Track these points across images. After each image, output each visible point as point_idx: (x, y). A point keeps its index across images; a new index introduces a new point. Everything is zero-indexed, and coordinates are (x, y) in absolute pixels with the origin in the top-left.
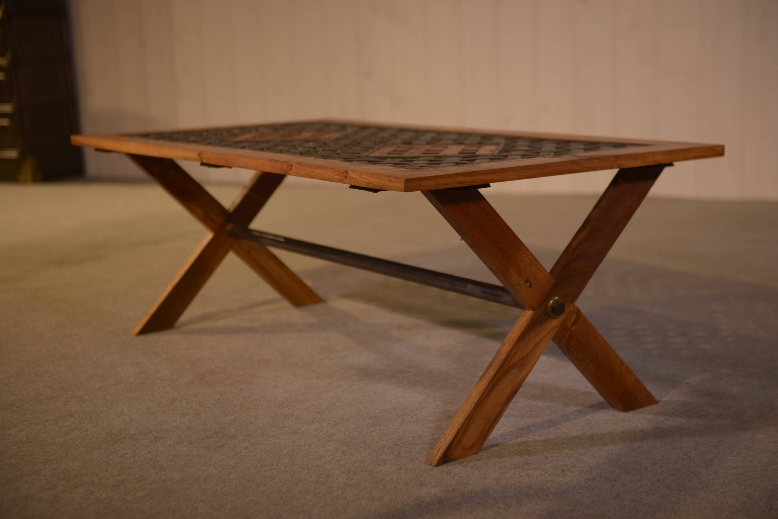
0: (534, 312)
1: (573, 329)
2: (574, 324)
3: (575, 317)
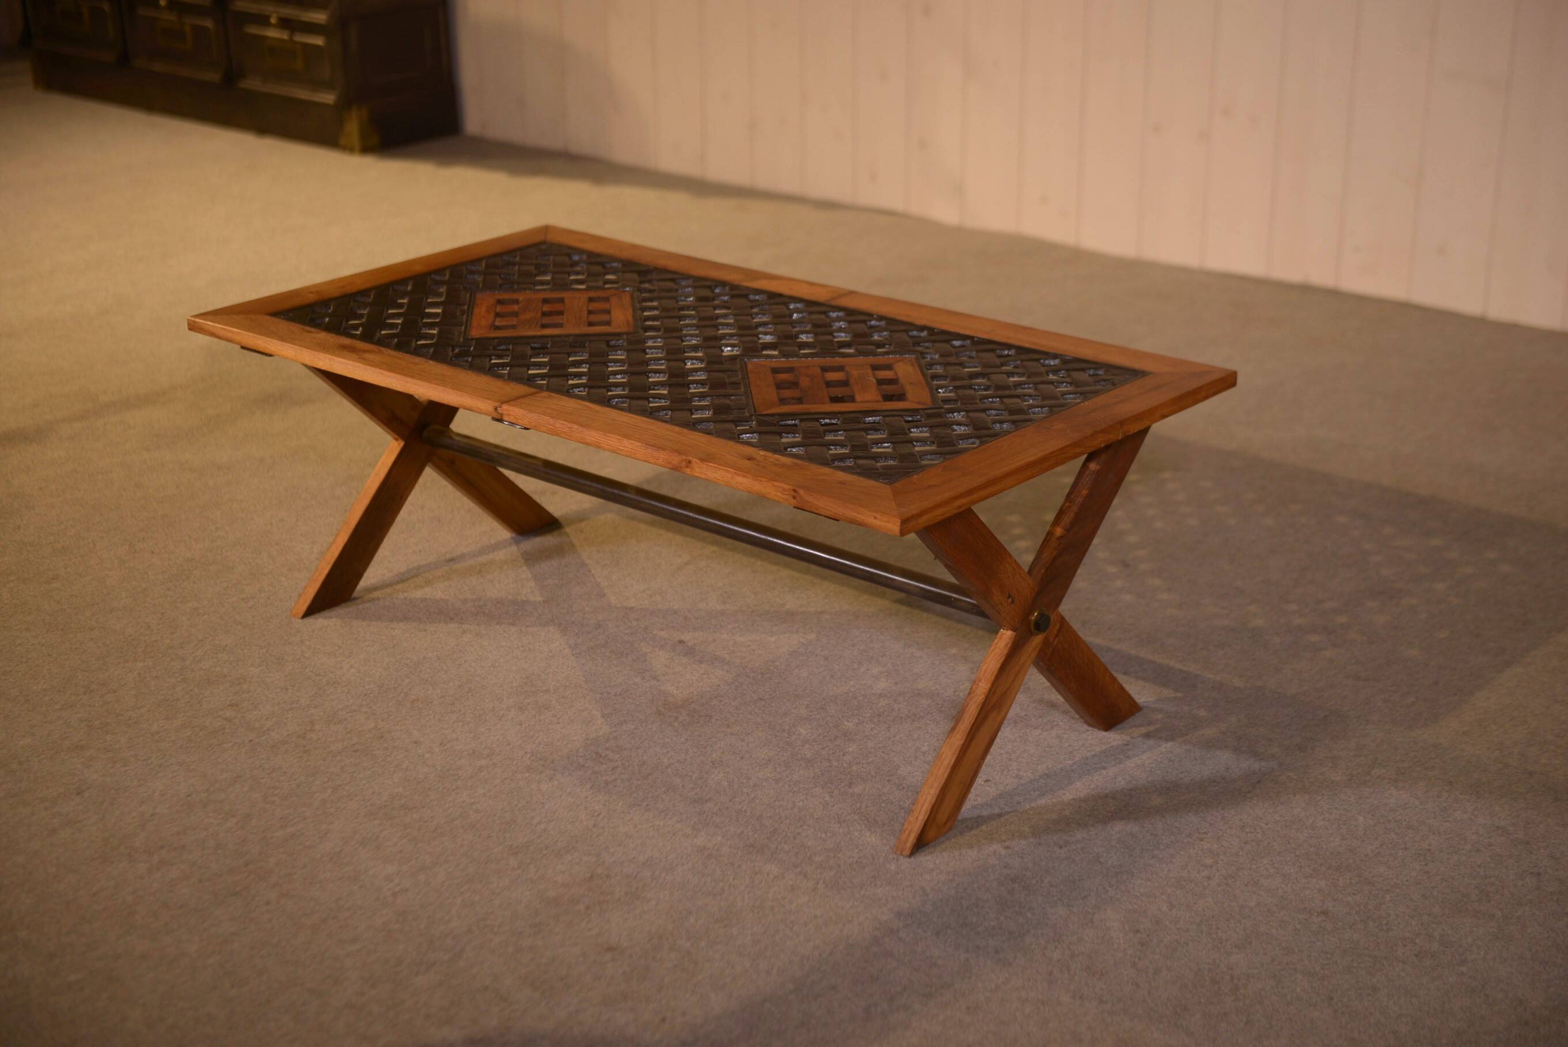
0: (1015, 633)
1: (1055, 642)
2: (1057, 636)
3: (1058, 627)
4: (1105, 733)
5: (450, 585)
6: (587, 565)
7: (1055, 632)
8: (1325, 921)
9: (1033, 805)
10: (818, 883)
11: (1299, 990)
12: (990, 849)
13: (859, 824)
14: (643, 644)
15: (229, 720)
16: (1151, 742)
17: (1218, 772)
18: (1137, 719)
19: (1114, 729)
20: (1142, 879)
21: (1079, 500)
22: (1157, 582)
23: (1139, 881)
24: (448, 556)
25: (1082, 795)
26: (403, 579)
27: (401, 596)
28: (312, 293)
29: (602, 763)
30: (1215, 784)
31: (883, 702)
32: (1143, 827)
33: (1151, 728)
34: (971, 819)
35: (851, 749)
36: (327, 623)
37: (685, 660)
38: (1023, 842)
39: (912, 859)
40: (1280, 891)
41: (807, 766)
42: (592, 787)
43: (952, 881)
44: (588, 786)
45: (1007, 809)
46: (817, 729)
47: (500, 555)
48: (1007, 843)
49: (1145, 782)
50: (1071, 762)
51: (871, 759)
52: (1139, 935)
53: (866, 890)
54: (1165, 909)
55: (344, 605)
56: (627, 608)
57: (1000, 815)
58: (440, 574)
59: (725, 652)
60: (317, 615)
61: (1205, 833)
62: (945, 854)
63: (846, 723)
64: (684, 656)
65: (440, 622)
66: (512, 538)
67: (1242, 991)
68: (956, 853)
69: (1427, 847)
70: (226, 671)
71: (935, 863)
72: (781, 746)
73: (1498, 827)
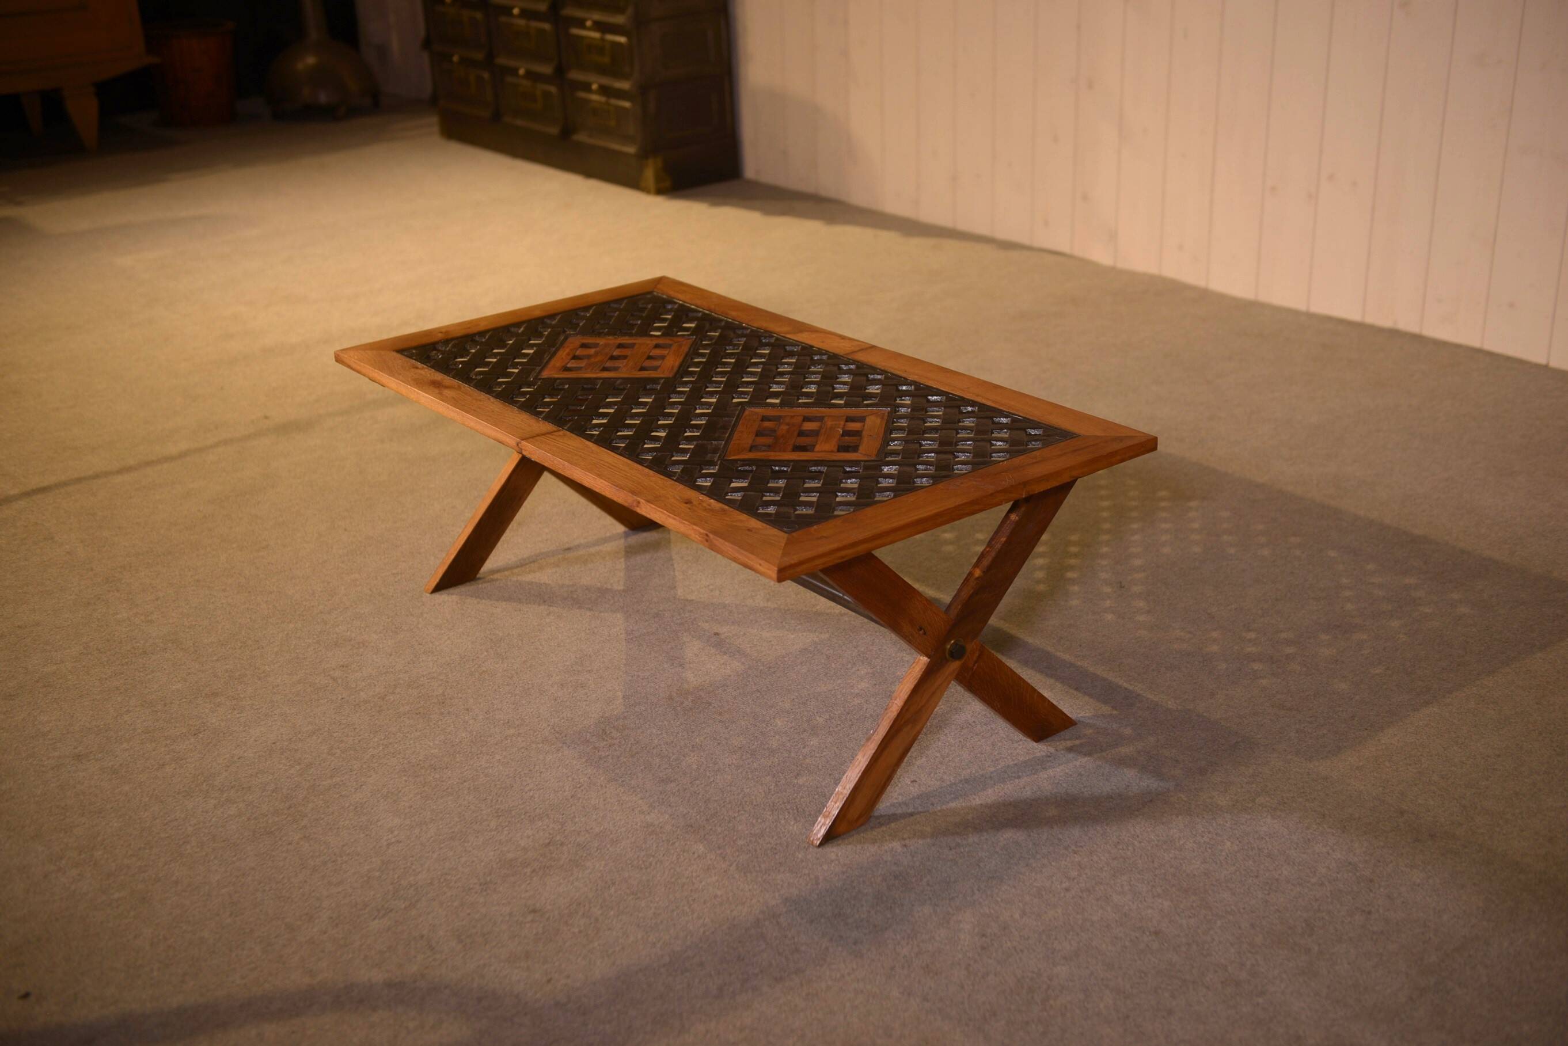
0: (929, 660)
3: (977, 654)
4: (1035, 744)
5: (556, 572)
6: (673, 560)
7: (975, 658)
8: (1154, 941)
9: (944, 807)
10: (730, 866)
11: (1102, 1006)
12: (890, 845)
13: (789, 813)
14: (685, 634)
15: (334, 679)
16: (1071, 756)
17: (1118, 788)
18: (1066, 733)
19: (1045, 741)
20: (1009, 885)
21: (998, 546)
22: (1141, 604)
23: (1006, 887)
24: (567, 546)
25: (989, 801)
26: (522, 564)
27: (515, 579)
28: (441, 332)
29: (604, 739)
30: (1111, 800)
31: (857, 701)
32: (1030, 836)
33: (1077, 742)
34: (885, 815)
35: (812, 743)
36: (449, 598)
37: (713, 651)
38: (921, 842)
39: (820, 849)
40: (1127, 907)
41: (769, 755)
42: (586, 761)
43: (843, 873)
44: (584, 760)
45: (920, 809)
46: (791, 723)
47: (608, 547)
48: (907, 842)
49: (1049, 794)
50: (992, 769)
51: (824, 753)
52: (984, 938)
53: (769, 875)
54: (1017, 916)
55: (468, 584)
56: (687, 600)
57: (911, 815)
58: (552, 561)
59: (749, 646)
60: (442, 592)
61: (1081, 847)
62: (850, 847)
63: (818, 718)
64: (713, 647)
65: (534, 604)
66: (625, 532)
67: (1052, 1002)
68: (859, 847)
69: (1277, 877)
70: (353, 635)
71: (837, 855)
72: (756, 735)
73: (1350, 863)
